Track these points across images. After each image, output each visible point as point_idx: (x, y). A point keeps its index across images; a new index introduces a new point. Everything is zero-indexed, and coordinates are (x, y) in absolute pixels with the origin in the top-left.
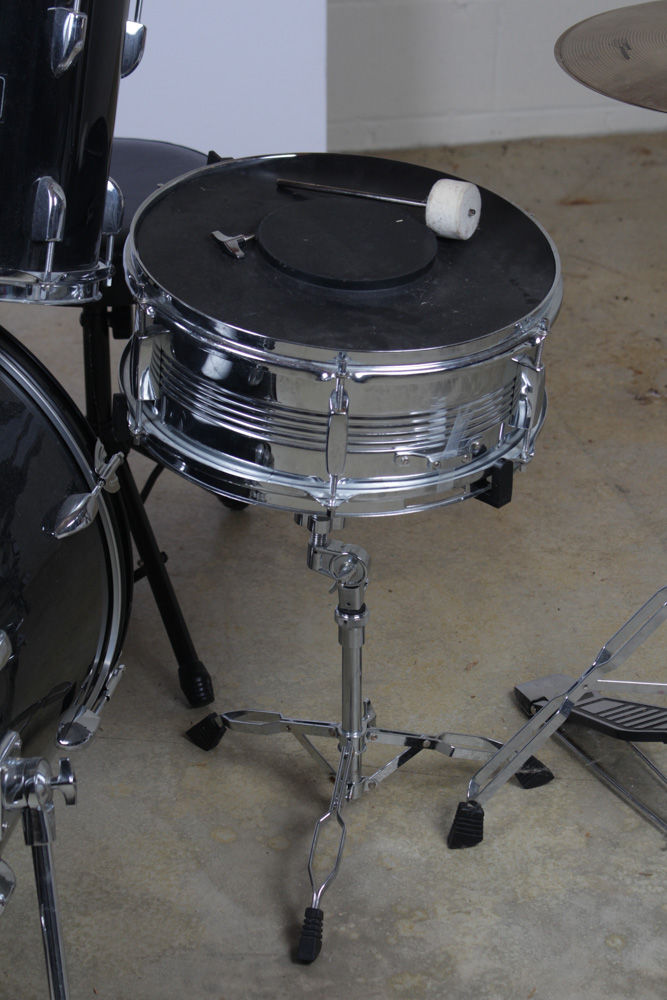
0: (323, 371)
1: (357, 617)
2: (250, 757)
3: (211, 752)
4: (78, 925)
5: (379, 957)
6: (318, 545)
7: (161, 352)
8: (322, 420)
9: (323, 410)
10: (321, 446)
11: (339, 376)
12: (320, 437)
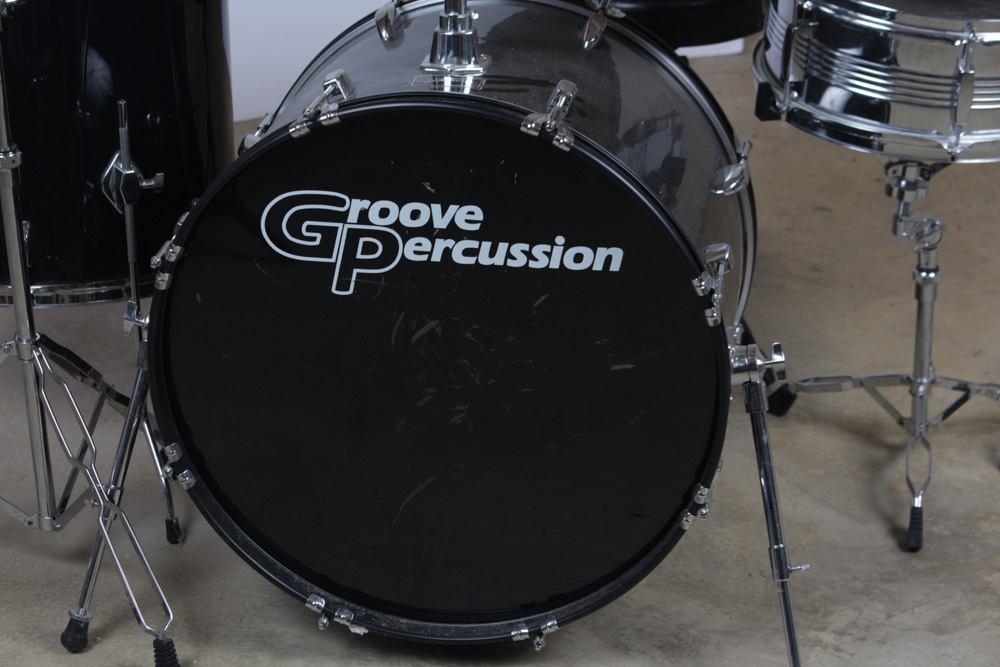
0: (957, 38)
1: (932, 275)
2: (816, 419)
3: (783, 418)
4: (719, 534)
5: (972, 545)
6: (903, 215)
7: (808, 40)
8: (949, 81)
9: (951, 72)
10: (947, 103)
11: (970, 41)
12: (948, 96)
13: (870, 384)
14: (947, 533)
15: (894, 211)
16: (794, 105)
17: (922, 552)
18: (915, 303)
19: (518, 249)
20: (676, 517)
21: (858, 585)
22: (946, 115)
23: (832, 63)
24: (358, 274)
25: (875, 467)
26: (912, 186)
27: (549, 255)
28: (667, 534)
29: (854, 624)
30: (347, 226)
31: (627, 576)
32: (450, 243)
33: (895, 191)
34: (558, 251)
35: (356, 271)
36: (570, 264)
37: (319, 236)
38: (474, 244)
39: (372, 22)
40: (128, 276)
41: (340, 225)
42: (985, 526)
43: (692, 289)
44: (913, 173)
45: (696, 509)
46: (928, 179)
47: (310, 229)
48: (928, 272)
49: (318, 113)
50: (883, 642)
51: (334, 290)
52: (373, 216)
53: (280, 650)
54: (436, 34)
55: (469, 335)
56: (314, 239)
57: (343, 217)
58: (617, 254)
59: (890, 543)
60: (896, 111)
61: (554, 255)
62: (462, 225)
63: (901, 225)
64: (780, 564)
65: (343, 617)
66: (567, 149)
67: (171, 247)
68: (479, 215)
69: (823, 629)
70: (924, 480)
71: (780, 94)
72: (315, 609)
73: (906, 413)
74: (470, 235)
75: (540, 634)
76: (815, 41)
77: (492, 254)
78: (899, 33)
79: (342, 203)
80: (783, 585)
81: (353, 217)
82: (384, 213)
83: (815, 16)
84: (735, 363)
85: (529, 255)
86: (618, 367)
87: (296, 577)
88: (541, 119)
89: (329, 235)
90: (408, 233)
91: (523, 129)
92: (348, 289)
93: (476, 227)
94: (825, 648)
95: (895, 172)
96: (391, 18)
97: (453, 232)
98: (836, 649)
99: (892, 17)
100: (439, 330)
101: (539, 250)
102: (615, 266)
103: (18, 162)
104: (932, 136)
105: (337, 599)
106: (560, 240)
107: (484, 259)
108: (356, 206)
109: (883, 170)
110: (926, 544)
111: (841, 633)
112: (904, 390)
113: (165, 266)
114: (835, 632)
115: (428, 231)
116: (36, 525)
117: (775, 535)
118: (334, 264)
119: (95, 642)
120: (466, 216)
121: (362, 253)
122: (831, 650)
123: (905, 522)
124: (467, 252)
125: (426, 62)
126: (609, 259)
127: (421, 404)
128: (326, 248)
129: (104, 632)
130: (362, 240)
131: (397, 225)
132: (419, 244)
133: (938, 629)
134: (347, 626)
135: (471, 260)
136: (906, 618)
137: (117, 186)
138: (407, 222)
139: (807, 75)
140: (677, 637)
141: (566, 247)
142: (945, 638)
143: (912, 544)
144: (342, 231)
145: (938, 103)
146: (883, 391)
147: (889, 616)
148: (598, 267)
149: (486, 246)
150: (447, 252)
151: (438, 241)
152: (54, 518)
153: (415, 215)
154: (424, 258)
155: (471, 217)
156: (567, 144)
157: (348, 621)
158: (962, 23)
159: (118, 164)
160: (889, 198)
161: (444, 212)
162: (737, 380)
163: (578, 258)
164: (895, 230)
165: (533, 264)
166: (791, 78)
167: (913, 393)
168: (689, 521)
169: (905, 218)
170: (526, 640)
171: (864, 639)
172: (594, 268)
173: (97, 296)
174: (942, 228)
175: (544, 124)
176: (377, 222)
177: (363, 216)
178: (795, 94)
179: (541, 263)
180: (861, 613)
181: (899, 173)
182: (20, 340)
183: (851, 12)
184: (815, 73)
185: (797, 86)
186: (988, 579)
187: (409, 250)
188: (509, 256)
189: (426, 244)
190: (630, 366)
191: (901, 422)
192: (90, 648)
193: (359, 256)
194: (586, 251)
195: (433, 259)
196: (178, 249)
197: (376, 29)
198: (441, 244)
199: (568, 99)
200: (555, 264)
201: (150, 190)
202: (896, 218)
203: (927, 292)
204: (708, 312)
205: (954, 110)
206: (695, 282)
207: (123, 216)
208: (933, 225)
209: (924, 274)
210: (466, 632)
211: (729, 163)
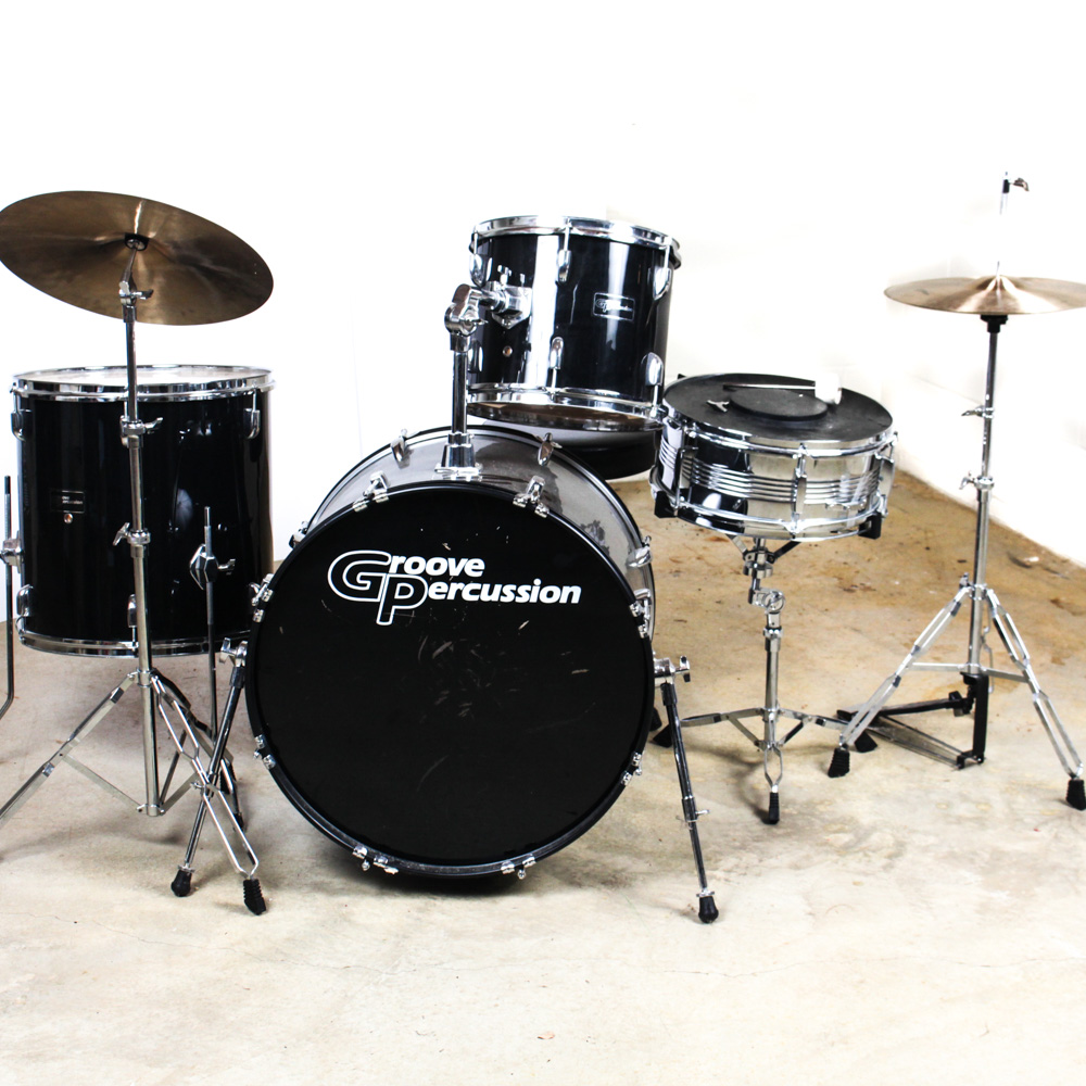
0: (794, 453)
1: (777, 632)
6: (756, 588)
7: (692, 460)
8: (789, 484)
9: (790, 478)
10: (788, 499)
11: (804, 456)
12: (788, 494)
13: (733, 717)
14: (795, 812)
15: (750, 586)
16: (683, 504)
17: (779, 823)
18: (765, 653)
19: (508, 589)
20: (619, 777)
21: (737, 844)
22: (789, 508)
23: (709, 474)
24: (396, 610)
25: (740, 776)
26: (762, 567)
27: (530, 592)
28: (614, 789)
29: (737, 866)
30: (389, 576)
31: (583, 824)
32: (460, 586)
33: (751, 571)
34: (536, 590)
35: (394, 608)
36: (545, 600)
37: (369, 583)
38: (477, 586)
39: (390, 450)
40: (207, 635)
41: (383, 575)
42: (821, 808)
43: (630, 612)
44: (762, 559)
45: (632, 769)
46: (772, 562)
47: (363, 578)
48: (774, 629)
49: (373, 495)
50: (759, 875)
51: (378, 622)
52: (408, 568)
53: (332, 892)
54: (446, 448)
55: (473, 652)
56: (365, 585)
57: (386, 569)
58: (577, 591)
59: (756, 820)
60: (752, 506)
61: (533, 593)
62: (470, 573)
63: (755, 597)
64: (689, 809)
65: (380, 861)
66: (545, 516)
67: (265, 590)
68: (481, 565)
69: (716, 869)
70: (777, 777)
71: (673, 499)
72: (360, 856)
73: (761, 737)
74: (476, 580)
75: (522, 867)
76: (697, 460)
77: (490, 593)
78: (755, 451)
79: (386, 559)
80: (693, 825)
81: (393, 569)
82: (415, 566)
83: (696, 442)
84: (657, 668)
85: (516, 593)
86: (577, 671)
87: (345, 835)
88: (526, 497)
89: (376, 582)
90: (431, 580)
91: (515, 503)
92: (388, 621)
93: (479, 574)
94: (719, 880)
95: (750, 557)
96: (402, 447)
97: (464, 578)
98: (726, 880)
99: (747, 439)
100: (452, 648)
101: (523, 589)
102: (575, 600)
103: (149, 541)
104: (779, 522)
105: (374, 851)
106: (537, 582)
107: (485, 597)
108: (395, 561)
109: (741, 556)
110: (782, 819)
111: (729, 871)
112: (759, 718)
113: (261, 604)
114: (724, 871)
115: (446, 578)
116: (144, 811)
117: (685, 788)
118: (379, 603)
119: (195, 890)
120: (473, 566)
121: (400, 594)
122: (723, 881)
123: (766, 806)
124: (473, 592)
125: (439, 466)
126: (571, 595)
127: (438, 702)
128: (374, 592)
129: (201, 884)
130: (399, 585)
131: (424, 574)
132: (439, 587)
133: (796, 867)
134: (383, 869)
135: (475, 598)
136: (773, 862)
137: (201, 570)
138: (431, 572)
139: (692, 484)
140: (614, 877)
141: (542, 586)
142: (801, 872)
143: (772, 817)
144: (386, 578)
145: (781, 499)
146: (744, 721)
147: (761, 861)
148: (564, 600)
149: (486, 587)
150: (459, 592)
151: (452, 584)
152: (158, 806)
153: (437, 566)
154: (443, 597)
155: (476, 567)
156: (545, 513)
157: (383, 863)
158: (796, 443)
159: (202, 555)
160: (745, 577)
161: (457, 563)
162: (658, 681)
163: (550, 594)
164: (750, 601)
165: (518, 600)
166: (681, 486)
167: (766, 721)
168: (628, 779)
169: (757, 592)
170: (512, 873)
171: (745, 874)
172: (561, 601)
173: (178, 650)
174: (783, 598)
175: (529, 500)
176: (411, 573)
177: (401, 569)
178: (682, 499)
179: (524, 599)
180: (741, 859)
181: (753, 559)
182: (141, 671)
183: (721, 437)
184: (697, 482)
185: (684, 493)
186: (826, 838)
187: (433, 592)
188: (502, 594)
189: (444, 588)
190: (585, 671)
191: (757, 743)
192: (192, 894)
193: (397, 596)
194: (555, 589)
195: (449, 598)
196: (271, 592)
197: (392, 455)
198: (455, 587)
199: (541, 487)
200: (534, 600)
201: (225, 571)
202: (752, 593)
203: (774, 644)
204: (640, 628)
205: (793, 505)
206: (632, 607)
207: (205, 591)
208: (777, 596)
209: (771, 631)
210: (467, 871)
211: (636, 548)
